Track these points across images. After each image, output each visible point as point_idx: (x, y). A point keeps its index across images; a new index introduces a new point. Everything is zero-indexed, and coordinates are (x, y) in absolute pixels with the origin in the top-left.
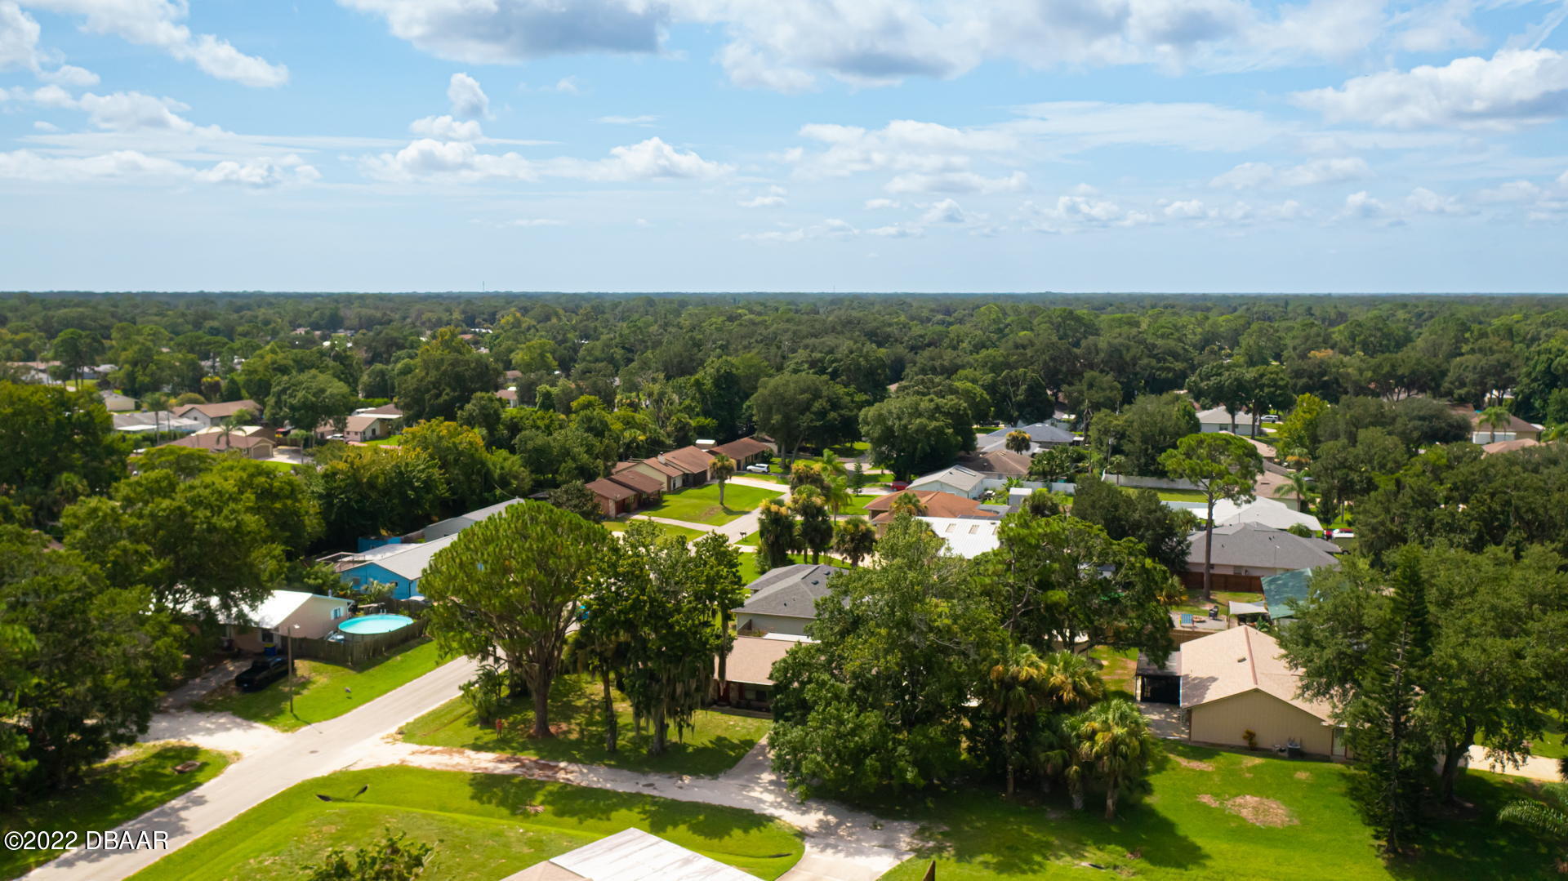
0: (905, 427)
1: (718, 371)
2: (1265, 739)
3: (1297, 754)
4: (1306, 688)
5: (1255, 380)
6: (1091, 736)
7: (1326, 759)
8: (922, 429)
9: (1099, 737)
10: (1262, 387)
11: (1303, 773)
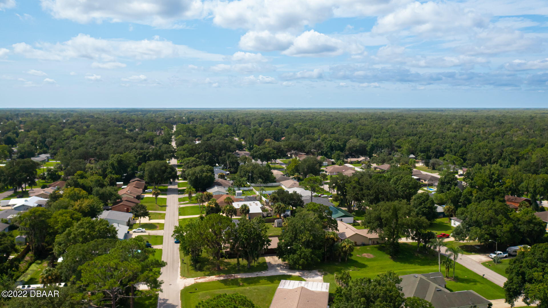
0: (201, 176)
1: (117, 159)
2: (358, 243)
3: (364, 245)
4: (369, 231)
5: (269, 152)
6: (345, 246)
7: (368, 245)
8: (206, 176)
9: (347, 246)
10: (270, 154)
11: (368, 248)
